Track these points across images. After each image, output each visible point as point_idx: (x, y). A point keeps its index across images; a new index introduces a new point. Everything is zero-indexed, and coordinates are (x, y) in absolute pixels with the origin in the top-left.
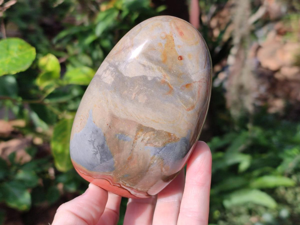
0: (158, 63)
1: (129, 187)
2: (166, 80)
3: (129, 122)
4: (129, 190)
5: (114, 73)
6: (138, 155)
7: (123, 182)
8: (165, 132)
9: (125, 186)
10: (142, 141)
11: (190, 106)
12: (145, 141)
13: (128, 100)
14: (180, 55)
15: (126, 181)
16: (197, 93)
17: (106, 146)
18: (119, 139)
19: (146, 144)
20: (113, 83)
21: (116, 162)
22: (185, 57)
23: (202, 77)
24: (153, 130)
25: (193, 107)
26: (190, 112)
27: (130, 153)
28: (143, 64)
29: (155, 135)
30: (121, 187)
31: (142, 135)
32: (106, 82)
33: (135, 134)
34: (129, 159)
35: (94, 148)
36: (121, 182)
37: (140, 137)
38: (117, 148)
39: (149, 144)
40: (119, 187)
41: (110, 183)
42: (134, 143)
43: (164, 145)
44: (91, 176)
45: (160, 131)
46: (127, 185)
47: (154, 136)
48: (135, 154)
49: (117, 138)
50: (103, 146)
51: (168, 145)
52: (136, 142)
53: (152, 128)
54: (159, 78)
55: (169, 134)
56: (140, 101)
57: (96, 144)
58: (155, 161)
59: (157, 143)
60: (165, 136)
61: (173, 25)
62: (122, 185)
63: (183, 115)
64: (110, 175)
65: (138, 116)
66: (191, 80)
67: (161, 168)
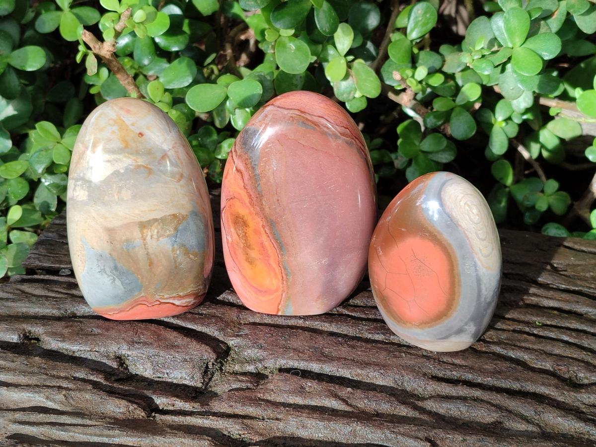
0: (121, 151)
1: (170, 298)
2: (139, 163)
3: (127, 226)
4: (171, 301)
5: (84, 186)
6: (156, 256)
7: (159, 295)
8: (169, 215)
9: (165, 299)
10: (151, 238)
11: (178, 177)
12: (155, 236)
13: (113, 205)
14: (138, 132)
15: (161, 292)
16: (177, 160)
17: (119, 265)
18: (128, 250)
19: (158, 239)
20: (89, 196)
21: (139, 276)
22: (145, 131)
24: (156, 220)
25: (182, 176)
26: (182, 182)
27: (148, 258)
28: (107, 160)
29: (161, 224)
30: (161, 303)
31: (148, 232)
32: (81, 199)
33: (141, 236)
34: (150, 265)
35: (109, 276)
36: (157, 297)
37: (147, 235)
38: (132, 261)
39: (161, 237)
40: (159, 304)
41: (148, 306)
42: (145, 245)
43: (176, 229)
44: (123, 311)
45: (163, 217)
46: (166, 296)
47: (160, 226)
48: (153, 256)
49: (125, 250)
50: (116, 268)
51: (180, 227)
52: (146, 243)
53: (154, 219)
54: (131, 165)
55: (175, 216)
56: (125, 199)
57: (108, 270)
58: (178, 252)
59: (168, 231)
60: (171, 220)
61: (115, 108)
62: (160, 300)
63: (176, 189)
64: (141, 295)
65: (133, 215)
66: (164, 150)
67: (189, 257)
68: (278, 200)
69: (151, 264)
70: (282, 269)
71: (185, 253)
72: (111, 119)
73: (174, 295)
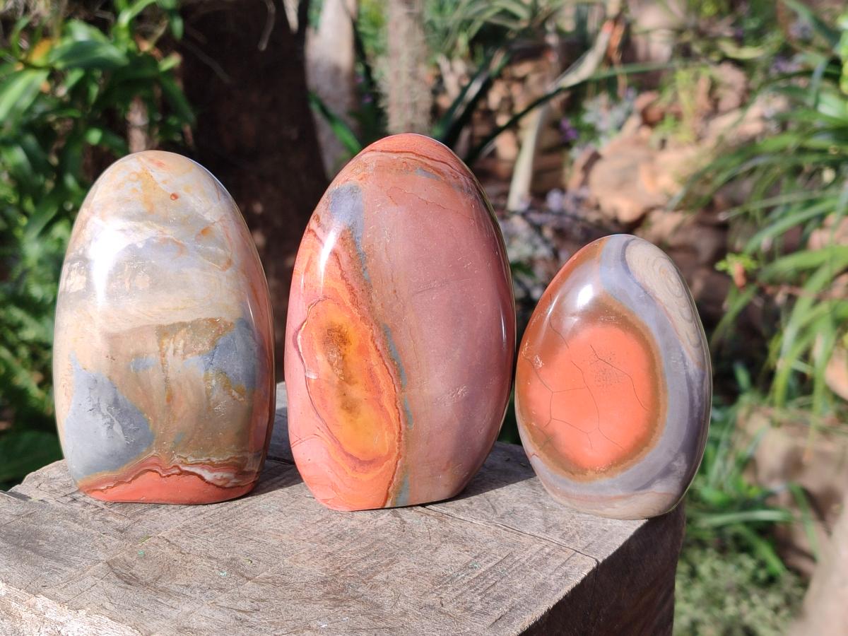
0: (142, 217)
1: (196, 464)
2: (168, 236)
3: (138, 332)
4: (198, 471)
5: (83, 268)
6: (180, 384)
7: (180, 457)
8: (204, 320)
9: (188, 465)
10: (174, 354)
11: (223, 262)
12: (180, 352)
13: (121, 297)
14: (171, 193)
15: (183, 451)
16: (225, 239)
17: (120, 397)
18: (137, 371)
19: (184, 357)
21: (150, 418)
22: (181, 192)
23: (223, 214)
24: (183, 325)
25: (230, 262)
26: (230, 271)
27: (166, 388)
28: (120, 228)
29: (191, 332)
30: (182, 473)
31: (169, 343)
32: (75, 291)
33: (158, 348)
34: (168, 400)
35: (104, 416)
36: (176, 460)
37: (167, 349)
38: (140, 390)
39: (189, 353)
40: (178, 475)
41: (160, 475)
42: (163, 364)
43: (214, 344)
44: (122, 482)
45: (195, 321)
46: (191, 460)
47: (189, 335)
48: (174, 385)
49: (132, 370)
50: (116, 403)
51: (220, 342)
52: (166, 361)
53: (181, 323)
54: (154, 238)
55: (213, 322)
56: (141, 288)
57: (104, 406)
58: (214, 382)
59: (200, 345)
60: (207, 327)
61: (141, 159)
62: (181, 466)
63: (220, 280)
64: (152, 454)
65: (150, 314)
66: (207, 222)
67: (230, 394)
68: (395, 291)
69: (170, 398)
70: (401, 413)
71: (225, 386)
72: (134, 173)
73: (203, 459)
